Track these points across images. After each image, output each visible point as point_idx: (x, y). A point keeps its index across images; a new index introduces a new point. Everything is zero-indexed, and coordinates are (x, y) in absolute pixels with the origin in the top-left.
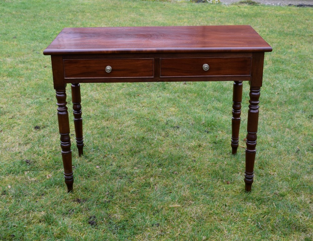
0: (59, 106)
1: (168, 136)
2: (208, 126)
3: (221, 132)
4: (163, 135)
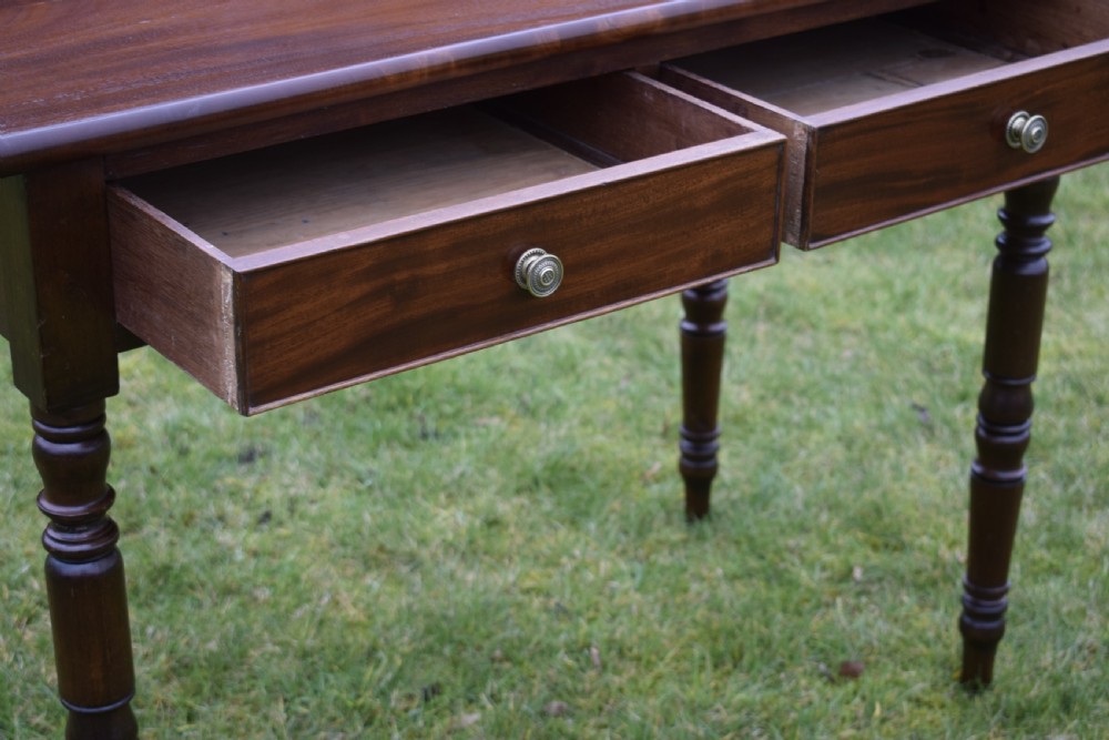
1: (267, 517)
2: (403, 403)
3: (498, 419)
4: (244, 517)
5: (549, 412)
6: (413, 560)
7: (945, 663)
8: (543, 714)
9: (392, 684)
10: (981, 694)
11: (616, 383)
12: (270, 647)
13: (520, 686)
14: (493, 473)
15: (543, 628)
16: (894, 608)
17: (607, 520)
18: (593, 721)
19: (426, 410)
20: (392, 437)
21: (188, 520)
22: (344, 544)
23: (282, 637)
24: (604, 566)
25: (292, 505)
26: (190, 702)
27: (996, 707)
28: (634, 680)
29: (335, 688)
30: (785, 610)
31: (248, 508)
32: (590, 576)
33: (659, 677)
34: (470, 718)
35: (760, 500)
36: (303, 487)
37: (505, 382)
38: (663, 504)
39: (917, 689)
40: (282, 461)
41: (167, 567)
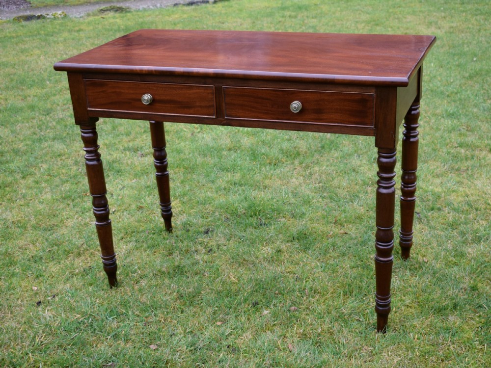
1: (211, 250)
2: (255, 215)
3: (284, 219)
4: (204, 251)
5: (300, 217)
6: (254, 264)
8: (289, 310)
11: (322, 207)
12: (208, 290)
13: (283, 302)
14: (281, 236)
15: (292, 284)
16: (403, 276)
17: (315, 250)
18: (304, 313)
19: (262, 217)
20: (251, 225)
21: (187, 251)
22: (233, 259)
23: (211, 287)
24: (313, 264)
25: (219, 246)
26: (182, 307)
28: (318, 300)
30: (367, 278)
31: (205, 248)
32: (308, 267)
33: (326, 299)
34: (266, 312)
36: (222, 241)
37: (287, 207)
39: (407, 302)
40: (217, 233)
41: (179, 266)
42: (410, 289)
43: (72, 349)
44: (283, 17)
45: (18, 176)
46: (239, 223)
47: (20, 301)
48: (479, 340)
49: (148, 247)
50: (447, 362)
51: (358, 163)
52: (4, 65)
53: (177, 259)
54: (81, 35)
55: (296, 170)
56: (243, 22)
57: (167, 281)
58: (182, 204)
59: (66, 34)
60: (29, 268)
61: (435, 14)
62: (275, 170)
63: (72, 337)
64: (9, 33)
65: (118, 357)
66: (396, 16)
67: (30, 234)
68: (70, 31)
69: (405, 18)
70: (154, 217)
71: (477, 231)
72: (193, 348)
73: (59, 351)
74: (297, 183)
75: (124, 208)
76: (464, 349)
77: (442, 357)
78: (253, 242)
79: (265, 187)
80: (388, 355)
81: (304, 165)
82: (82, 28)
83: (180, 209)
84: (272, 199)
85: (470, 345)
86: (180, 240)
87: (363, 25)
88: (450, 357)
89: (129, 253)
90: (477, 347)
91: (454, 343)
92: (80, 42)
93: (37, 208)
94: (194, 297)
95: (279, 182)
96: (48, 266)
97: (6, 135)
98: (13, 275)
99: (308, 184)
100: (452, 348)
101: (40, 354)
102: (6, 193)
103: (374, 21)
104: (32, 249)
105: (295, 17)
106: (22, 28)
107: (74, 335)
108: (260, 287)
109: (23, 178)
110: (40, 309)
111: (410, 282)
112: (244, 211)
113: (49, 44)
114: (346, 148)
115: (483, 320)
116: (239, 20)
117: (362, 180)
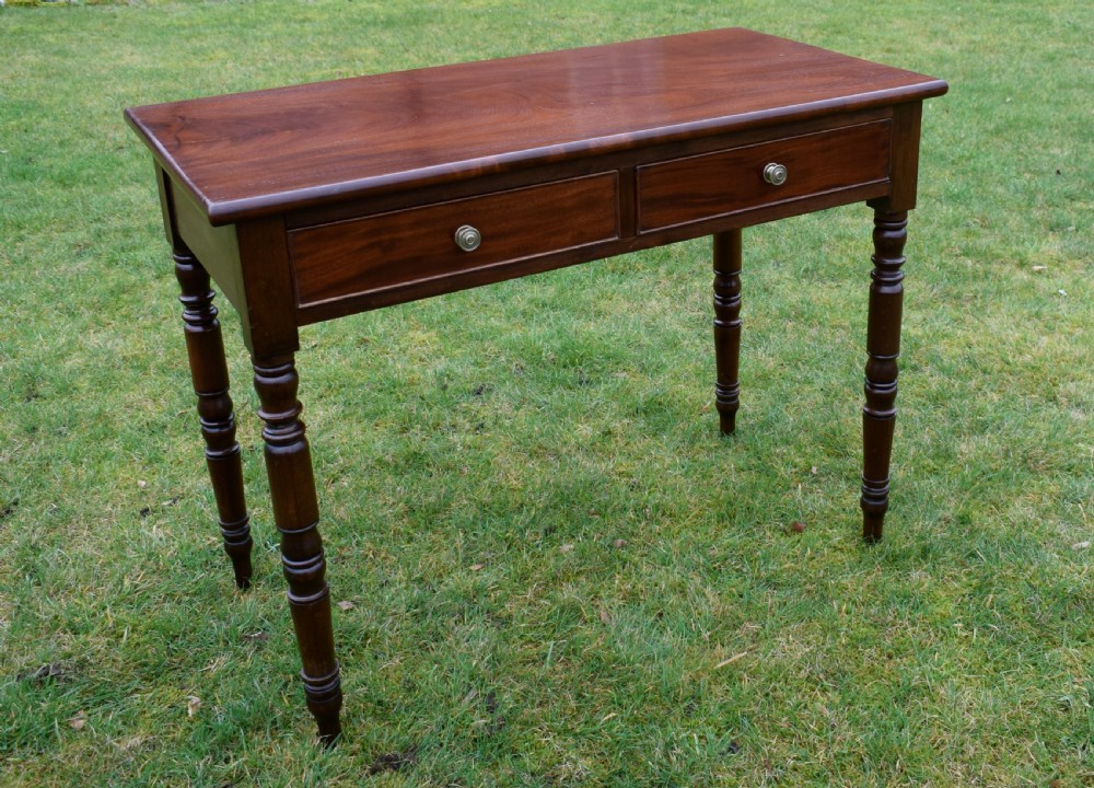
0: (272, 424)
1: (482, 426)
2: (573, 364)
3: (625, 374)
4: (468, 426)
5: (655, 370)
6: (557, 454)
7: (855, 527)
8: (610, 546)
9: (527, 527)
10: (873, 546)
12: (464, 501)
13: (602, 529)
14: (614, 405)
15: (622, 496)
17: (675, 434)
18: (638, 552)
19: (585, 367)
20: (563, 382)
21: (436, 426)
22: (520, 443)
23: (470, 495)
24: (668, 461)
25: (497, 420)
26: (411, 531)
27: (881, 553)
28: (668, 528)
29: (495, 526)
30: (765, 490)
31: (471, 421)
32: (658, 466)
33: (684, 527)
34: (567, 547)
35: (767, 425)
36: (506, 409)
37: (633, 353)
38: (709, 426)
39: (835, 540)
40: (497, 394)
41: (415, 453)
42: (843, 516)
43: (191, 602)
44: (671, 12)
45: (148, 274)
46: (539, 379)
47: (109, 505)
48: (963, 621)
49: (367, 415)
50: (898, 660)
51: (775, 276)
52: (158, 75)
53: (416, 438)
54: (307, 29)
55: (661, 285)
56: (598, 17)
57: (390, 480)
58: (441, 338)
59: (278, 26)
60: (137, 444)
61: (944, 17)
62: (621, 283)
63: (194, 580)
64: (178, 19)
65: (275, 621)
66: (874, 19)
67: (152, 383)
68: (287, 21)
69: (891, 22)
70: (386, 360)
71: (980, 412)
72: (419, 610)
73: (167, 605)
74: (658, 309)
75: (333, 340)
76: (932, 634)
77: (890, 650)
78: (562, 414)
79: (599, 314)
80: (788, 642)
81: (675, 276)
82: (309, 16)
83: (435, 347)
84: (609, 335)
85: (945, 629)
86: (428, 404)
87: (813, 31)
88: (906, 650)
89: (328, 425)
90: (959, 633)
91: (914, 624)
92: (302, 41)
93: (173, 332)
94: (435, 512)
95: (626, 306)
96: (174, 443)
97: (142, 198)
98: (107, 456)
99: (678, 312)
100: (910, 634)
101: (129, 609)
102: (121, 303)
103: (834, 26)
104: (150, 408)
105: (694, 13)
106: (201, 12)
107: (200, 574)
108: (564, 499)
109: (158, 277)
110: (142, 523)
111: (844, 502)
112: (552, 356)
113: (245, 41)
114: (757, 249)
115: (974, 582)
116: (592, 14)
117: (777, 308)
